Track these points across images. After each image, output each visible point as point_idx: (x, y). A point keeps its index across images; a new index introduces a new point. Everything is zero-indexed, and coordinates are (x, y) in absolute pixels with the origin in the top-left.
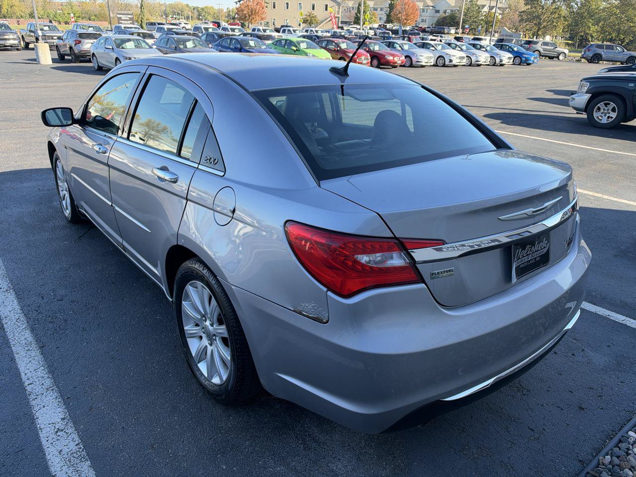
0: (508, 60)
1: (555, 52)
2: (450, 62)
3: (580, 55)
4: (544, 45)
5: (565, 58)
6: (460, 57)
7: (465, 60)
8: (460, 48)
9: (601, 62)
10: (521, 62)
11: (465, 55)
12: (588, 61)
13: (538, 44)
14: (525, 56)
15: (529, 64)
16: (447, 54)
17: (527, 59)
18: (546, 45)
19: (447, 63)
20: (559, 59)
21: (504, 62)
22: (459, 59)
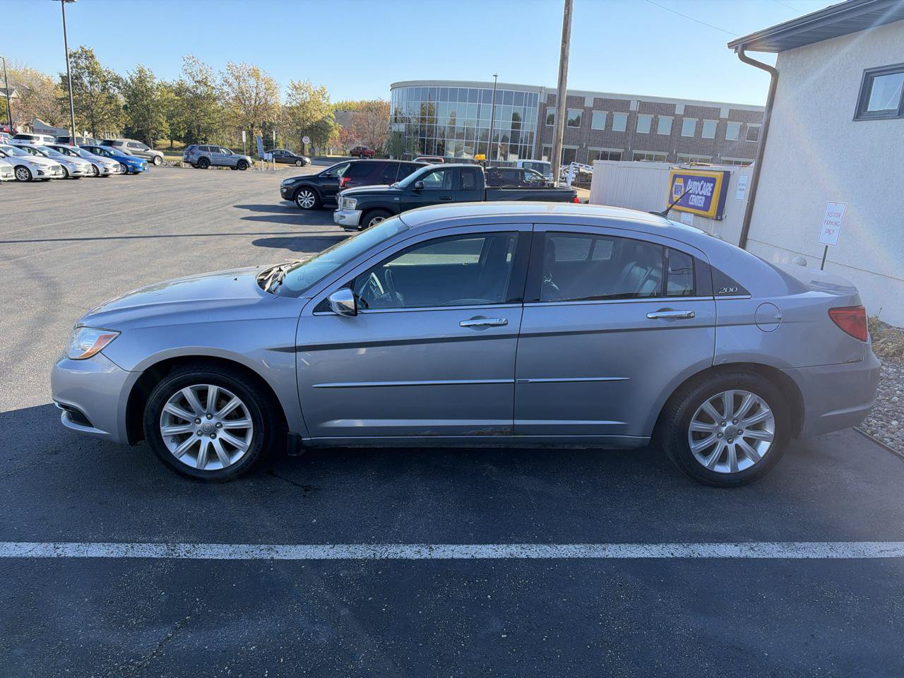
0: (115, 169)
1: (147, 155)
2: (39, 174)
3: (180, 158)
4: (130, 147)
5: (161, 163)
6: (53, 167)
7: (61, 172)
8: (40, 152)
9: (210, 167)
10: (127, 171)
11: (58, 164)
12: (193, 166)
13: (123, 145)
14: (130, 162)
15: (136, 173)
16: (31, 163)
17: (135, 167)
18: (133, 147)
19: (35, 175)
20: (155, 164)
21: (110, 172)
22: (52, 170)
